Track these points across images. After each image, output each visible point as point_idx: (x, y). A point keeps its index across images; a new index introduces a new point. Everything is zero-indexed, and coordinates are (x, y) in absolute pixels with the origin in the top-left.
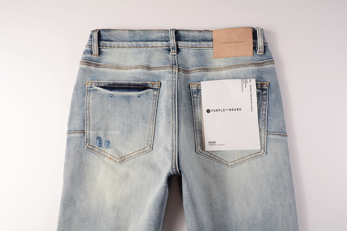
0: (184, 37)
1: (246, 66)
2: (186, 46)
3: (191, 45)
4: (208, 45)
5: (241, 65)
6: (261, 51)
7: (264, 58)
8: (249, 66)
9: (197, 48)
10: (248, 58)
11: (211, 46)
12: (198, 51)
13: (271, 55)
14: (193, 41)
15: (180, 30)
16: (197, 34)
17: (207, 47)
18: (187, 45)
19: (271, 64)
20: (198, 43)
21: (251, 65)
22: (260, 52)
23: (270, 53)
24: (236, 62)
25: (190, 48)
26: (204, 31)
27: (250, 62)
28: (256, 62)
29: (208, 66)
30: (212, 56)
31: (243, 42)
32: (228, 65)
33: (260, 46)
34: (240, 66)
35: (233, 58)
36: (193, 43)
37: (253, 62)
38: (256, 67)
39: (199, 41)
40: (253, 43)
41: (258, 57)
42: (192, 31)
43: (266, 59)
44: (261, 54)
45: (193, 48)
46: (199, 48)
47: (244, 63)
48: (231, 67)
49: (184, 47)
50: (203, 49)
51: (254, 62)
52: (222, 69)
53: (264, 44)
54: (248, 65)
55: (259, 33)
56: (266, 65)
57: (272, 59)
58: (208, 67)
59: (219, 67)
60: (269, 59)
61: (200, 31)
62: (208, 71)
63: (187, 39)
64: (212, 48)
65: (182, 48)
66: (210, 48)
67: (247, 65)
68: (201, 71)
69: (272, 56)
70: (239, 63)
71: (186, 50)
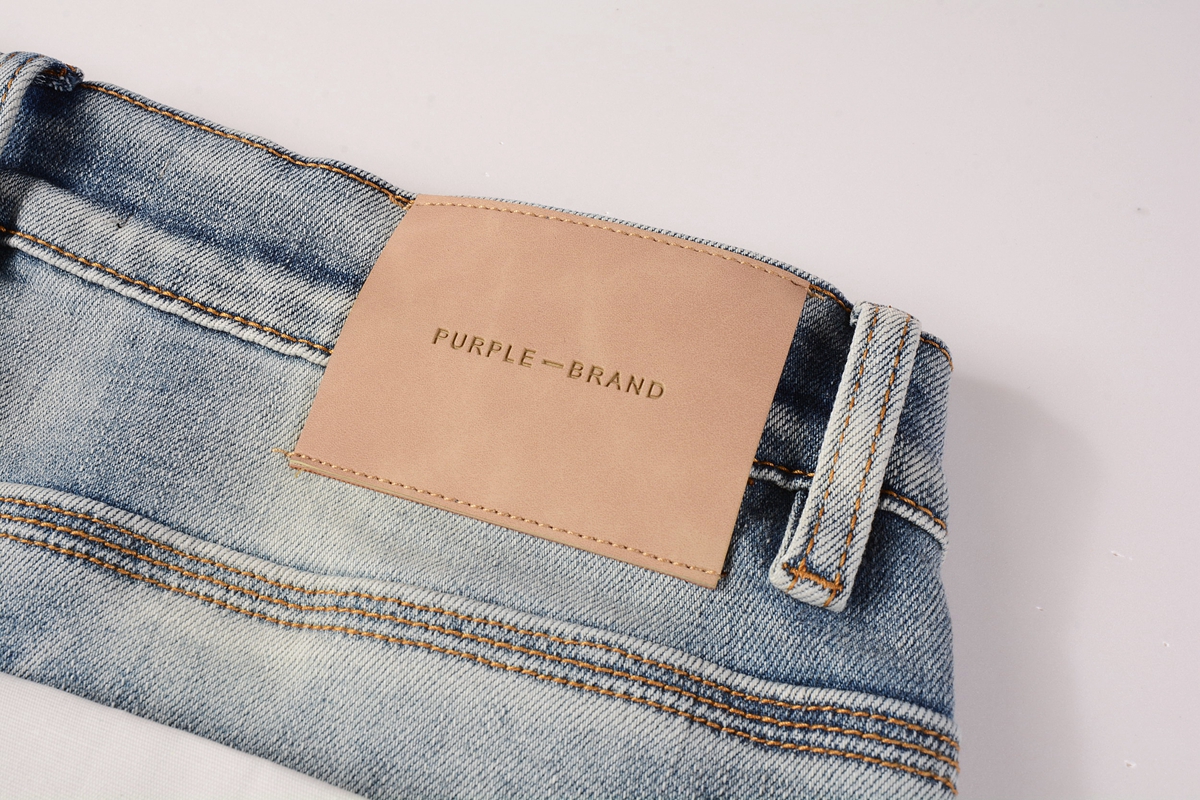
0: (122, 165)
1: (575, 675)
2: (87, 252)
3: (139, 251)
4: (299, 311)
5: (525, 650)
6: (821, 557)
7: (839, 664)
8: (621, 686)
9: (174, 307)
10: (647, 593)
11: (323, 335)
12: (173, 332)
13: (942, 648)
14: (181, 227)
15: (116, 95)
16: (245, 173)
17: (276, 332)
18: (102, 241)
19: (896, 765)
20: (207, 260)
21: (637, 691)
22: (810, 569)
23: (944, 624)
24: (483, 590)
25: (108, 282)
26: (330, 167)
27: (647, 650)
28: (722, 675)
29: (175, 517)
30: (284, 435)
31: (655, 391)
32: (377, 589)
33: (831, 506)
34: (507, 646)
35: (493, 532)
36: (168, 249)
37: (678, 659)
38: (701, 738)
39: (233, 247)
40: (768, 435)
41: (773, 623)
42: (222, 134)
43: (851, 686)
44: (811, 593)
45: (133, 292)
46: (203, 308)
47: (570, 630)
48: (407, 624)
49: (60, 251)
50: (234, 330)
51: (693, 665)
52: (309, 619)
53: (887, 491)
54: (609, 671)
55: (873, 362)
56: (826, 753)
57: (943, 709)
58: (160, 533)
59: (287, 576)
60: (886, 694)
61: (286, 160)
62: (132, 578)
63: (134, 189)
64: (326, 350)
65: (36, 252)
66: (296, 349)
67: (590, 666)
68: (45, 544)
69: (947, 669)
70: (509, 616)
71: (66, 288)
